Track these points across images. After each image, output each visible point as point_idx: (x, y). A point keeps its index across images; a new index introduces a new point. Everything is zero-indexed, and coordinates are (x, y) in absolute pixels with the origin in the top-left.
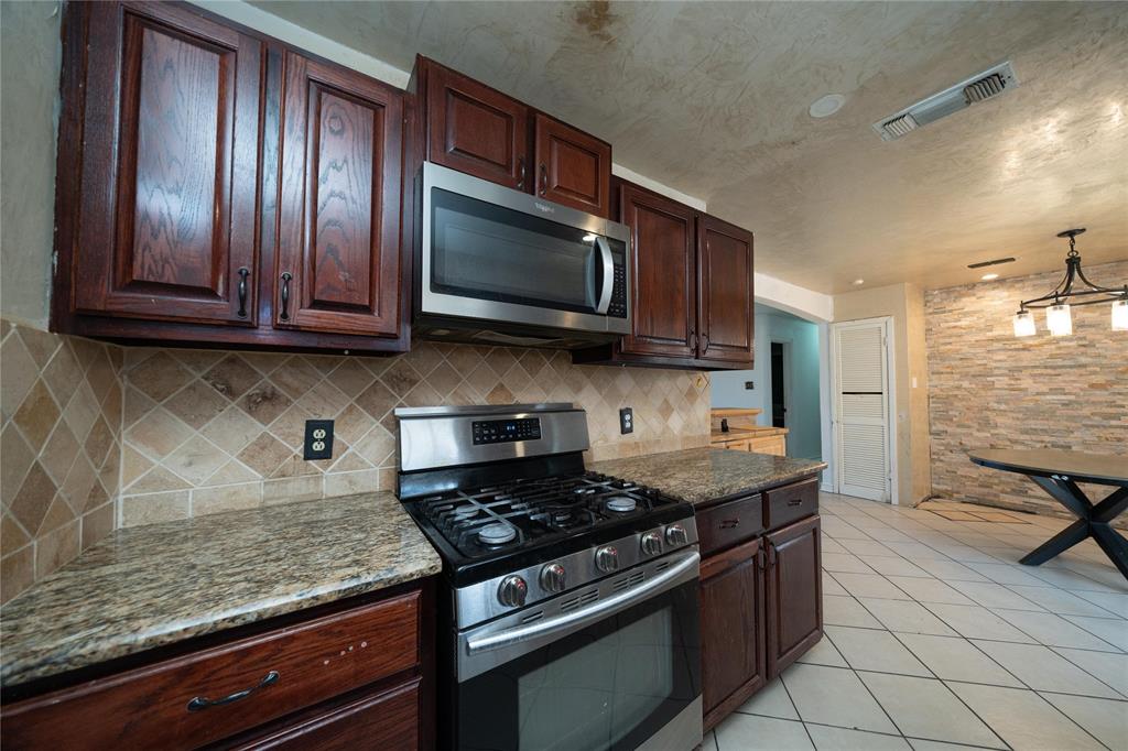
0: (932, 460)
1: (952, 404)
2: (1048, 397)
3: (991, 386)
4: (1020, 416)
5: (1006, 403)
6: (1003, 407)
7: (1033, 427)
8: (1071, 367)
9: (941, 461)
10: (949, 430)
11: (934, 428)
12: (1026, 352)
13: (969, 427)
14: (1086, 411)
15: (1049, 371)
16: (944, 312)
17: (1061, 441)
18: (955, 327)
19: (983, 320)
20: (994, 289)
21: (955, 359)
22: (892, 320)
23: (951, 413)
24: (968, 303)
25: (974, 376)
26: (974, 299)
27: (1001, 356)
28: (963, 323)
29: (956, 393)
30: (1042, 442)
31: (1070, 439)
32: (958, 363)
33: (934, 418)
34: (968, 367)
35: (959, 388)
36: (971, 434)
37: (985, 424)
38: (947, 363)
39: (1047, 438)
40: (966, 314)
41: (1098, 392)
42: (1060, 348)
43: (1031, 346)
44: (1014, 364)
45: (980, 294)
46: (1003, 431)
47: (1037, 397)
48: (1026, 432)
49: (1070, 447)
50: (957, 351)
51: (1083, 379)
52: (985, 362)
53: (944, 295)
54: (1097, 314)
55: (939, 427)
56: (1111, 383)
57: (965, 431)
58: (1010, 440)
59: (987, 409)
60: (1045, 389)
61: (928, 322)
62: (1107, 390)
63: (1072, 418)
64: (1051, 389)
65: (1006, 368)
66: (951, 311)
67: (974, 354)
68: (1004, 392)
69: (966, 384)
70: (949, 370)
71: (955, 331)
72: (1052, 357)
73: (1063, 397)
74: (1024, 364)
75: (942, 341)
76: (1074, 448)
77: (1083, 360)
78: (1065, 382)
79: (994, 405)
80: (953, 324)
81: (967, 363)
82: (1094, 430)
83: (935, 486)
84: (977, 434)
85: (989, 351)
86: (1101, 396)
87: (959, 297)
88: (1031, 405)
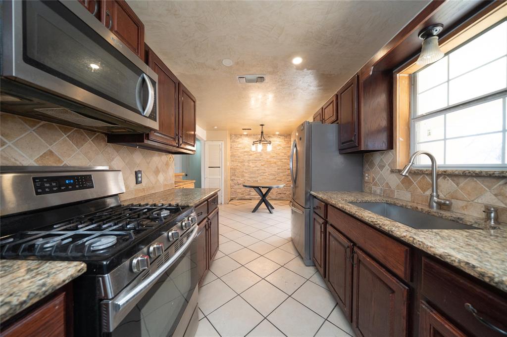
0: (231, 188)
1: (236, 171)
2: (255, 168)
3: (244, 165)
4: (250, 173)
6: (246, 171)
7: (252, 176)
8: (258, 160)
9: (233, 188)
10: (235, 179)
14: (260, 172)
15: (255, 161)
16: (235, 142)
17: (256, 180)
19: (243, 146)
20: (246, 137)
21: (237, 157)
22: (223, 142)
23: (236, 173)
24: (240, 140)
25: (241, 162)
27: (246, 157)
28: (239, 146)
31: (258, 179)
33: (232, 175)
35: (238, 166)
36: (240, 179)
37: (243, 176)
38: (235, 158)
39: (254, 179)
40: (240, 143)
42: (259, 155)
44: (249, 159)
45: (243, 138)
47: (253, 168)
48: (250, 178)
50: (237, 155)
51: (260, 163)
52: (243, 158)
53: (235, 137)
55: (233, 178)
56: (264, 165)
57: (238, 178)
59: (243, 172)
61: (231, 145)
63: (258, 174)
64: (255, 166)
65: (247, 160)
67: (241, 156)
68: (247, 167)
69: (239, 165)
70: (235, 160)
71: (237, 148)
72: (256, 157)
73: (257, 168)
75: (234, 151)
77: (261, 159)
78: (257, 164)
79: (245, 171)
80: (236, 146)
81: (239, 158)
82: (262, 177)
83: (232, 196)
84: (242, 179)
85: (244, 155)
86: (263, 168)
87: (238, 138)
88: (251, 170)
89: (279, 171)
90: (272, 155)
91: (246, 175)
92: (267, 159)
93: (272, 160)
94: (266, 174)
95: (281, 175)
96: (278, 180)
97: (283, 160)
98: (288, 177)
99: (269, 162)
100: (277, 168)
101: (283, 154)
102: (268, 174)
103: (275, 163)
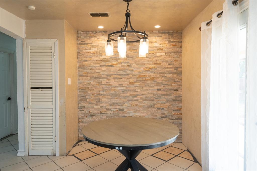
0: (79, 122)
1: (87, 92)
2: (119, 88)
3: (100, 83)
4: (110, 97)
5: (106, 92)
6: (105, 93)
7: (114, 102)
8: (125, 75)
9: (83, 122)
10: (86, 106)
11: (80, 105)
12: (112, 67)
13: (93, 104)
14: (128, 94)
15: (119, 77)
16: (85, 44)
17: (121, 107)
18: (89, 52)
19: (99, 50)
20: (103, 35)
21: (88, 69)
22: (57, 42)
23: (87, 97)
24: (94, 41)
25: (95, 78)
26: (96, 39)
27: (104, 69)
28: (92, 51)
29: (89, 86)
30: (116, 108)
31: (124, 107)
32: (89, 71)
33: (80, 100)
34: (93, 73)
35: (89, 84)
36: (94, 107)
37: (99, 102)
38: (85, 71)
39: (117, 107)
40: (93, 46)
41: (131, 86)
42: (122, 66)
43: (114, 64)
44: (108, 73)
45: (98, 37)
46: (104, 105)
47: (115, 88)
48: (111, 105)
49: (124, 110)
50: (89, 65)
51: (128, 80)
52: (98, 71)
53: (85, 34)
54: (132, 53)
55: (82, 104)
56: (135, 82)
57: (91, 106)
58: (106, 109)
59: (99, 94)
60: (117, 85)
61: (78, 49)
62: (134, 85)
63: (125, 97)
64: (119, 85)
65: (106, 75)
66: (87, 44)
67: (95, 67)
68: (105, 86)
69: (92, 82)
70: (86, 75)
71: (89, 54)
72: (120, 70)
73: (122, 88)
74: (111, 73)
75: (84, 59)
76: (125, 110)
77: (128, 72)
78: (123, 81)
79: (102, 92)
80: (88, 51)
81: (93, 71)
82: (130, 102)
83: (80, 135)
84: (96, 107)
85: (100, 66)
86: (132, 87)
87: (90, 37)
88: (113, 92)
89: (159, 92)
90: (148, 66)
91: (104, 99)
92: (139, 72)
93: (148, 74)
94: (138, 98)
95: (163, 99)
96: (158, 108)
97: (166, 75)
98: (174, 103)
99: (142, 79)
100: (156, 88)
101: (166, 65)
102: (141, 98)
103: (153, 79)
